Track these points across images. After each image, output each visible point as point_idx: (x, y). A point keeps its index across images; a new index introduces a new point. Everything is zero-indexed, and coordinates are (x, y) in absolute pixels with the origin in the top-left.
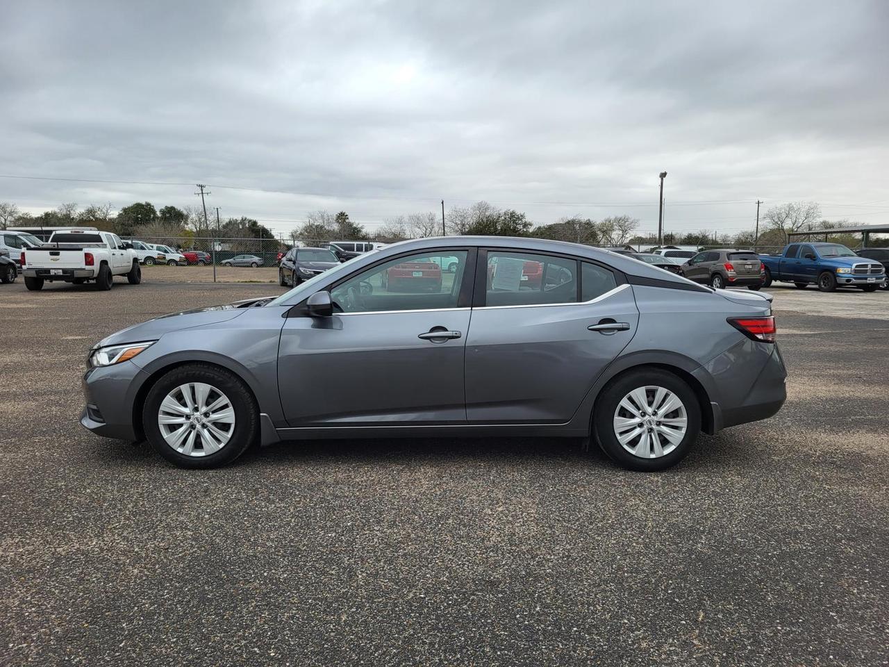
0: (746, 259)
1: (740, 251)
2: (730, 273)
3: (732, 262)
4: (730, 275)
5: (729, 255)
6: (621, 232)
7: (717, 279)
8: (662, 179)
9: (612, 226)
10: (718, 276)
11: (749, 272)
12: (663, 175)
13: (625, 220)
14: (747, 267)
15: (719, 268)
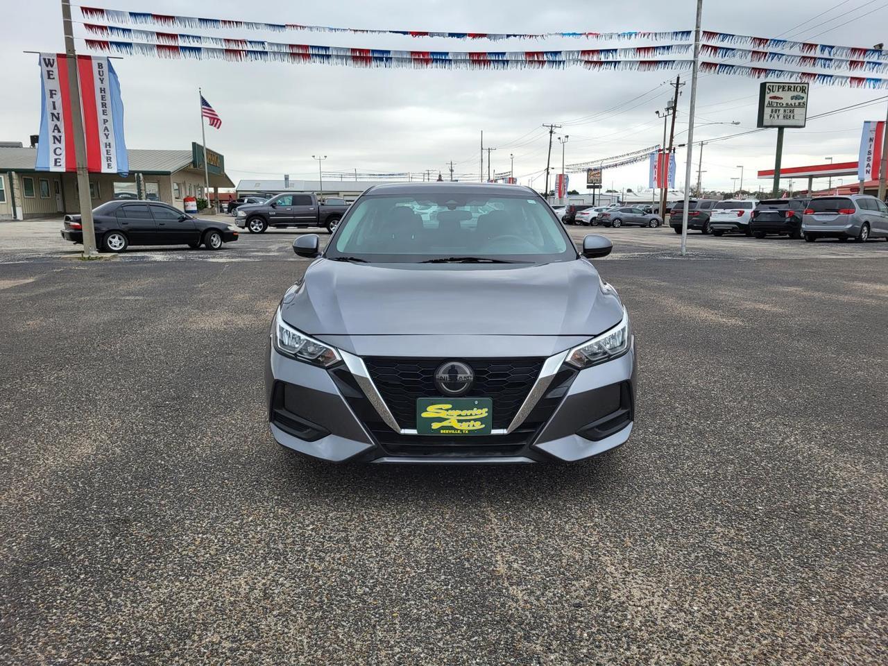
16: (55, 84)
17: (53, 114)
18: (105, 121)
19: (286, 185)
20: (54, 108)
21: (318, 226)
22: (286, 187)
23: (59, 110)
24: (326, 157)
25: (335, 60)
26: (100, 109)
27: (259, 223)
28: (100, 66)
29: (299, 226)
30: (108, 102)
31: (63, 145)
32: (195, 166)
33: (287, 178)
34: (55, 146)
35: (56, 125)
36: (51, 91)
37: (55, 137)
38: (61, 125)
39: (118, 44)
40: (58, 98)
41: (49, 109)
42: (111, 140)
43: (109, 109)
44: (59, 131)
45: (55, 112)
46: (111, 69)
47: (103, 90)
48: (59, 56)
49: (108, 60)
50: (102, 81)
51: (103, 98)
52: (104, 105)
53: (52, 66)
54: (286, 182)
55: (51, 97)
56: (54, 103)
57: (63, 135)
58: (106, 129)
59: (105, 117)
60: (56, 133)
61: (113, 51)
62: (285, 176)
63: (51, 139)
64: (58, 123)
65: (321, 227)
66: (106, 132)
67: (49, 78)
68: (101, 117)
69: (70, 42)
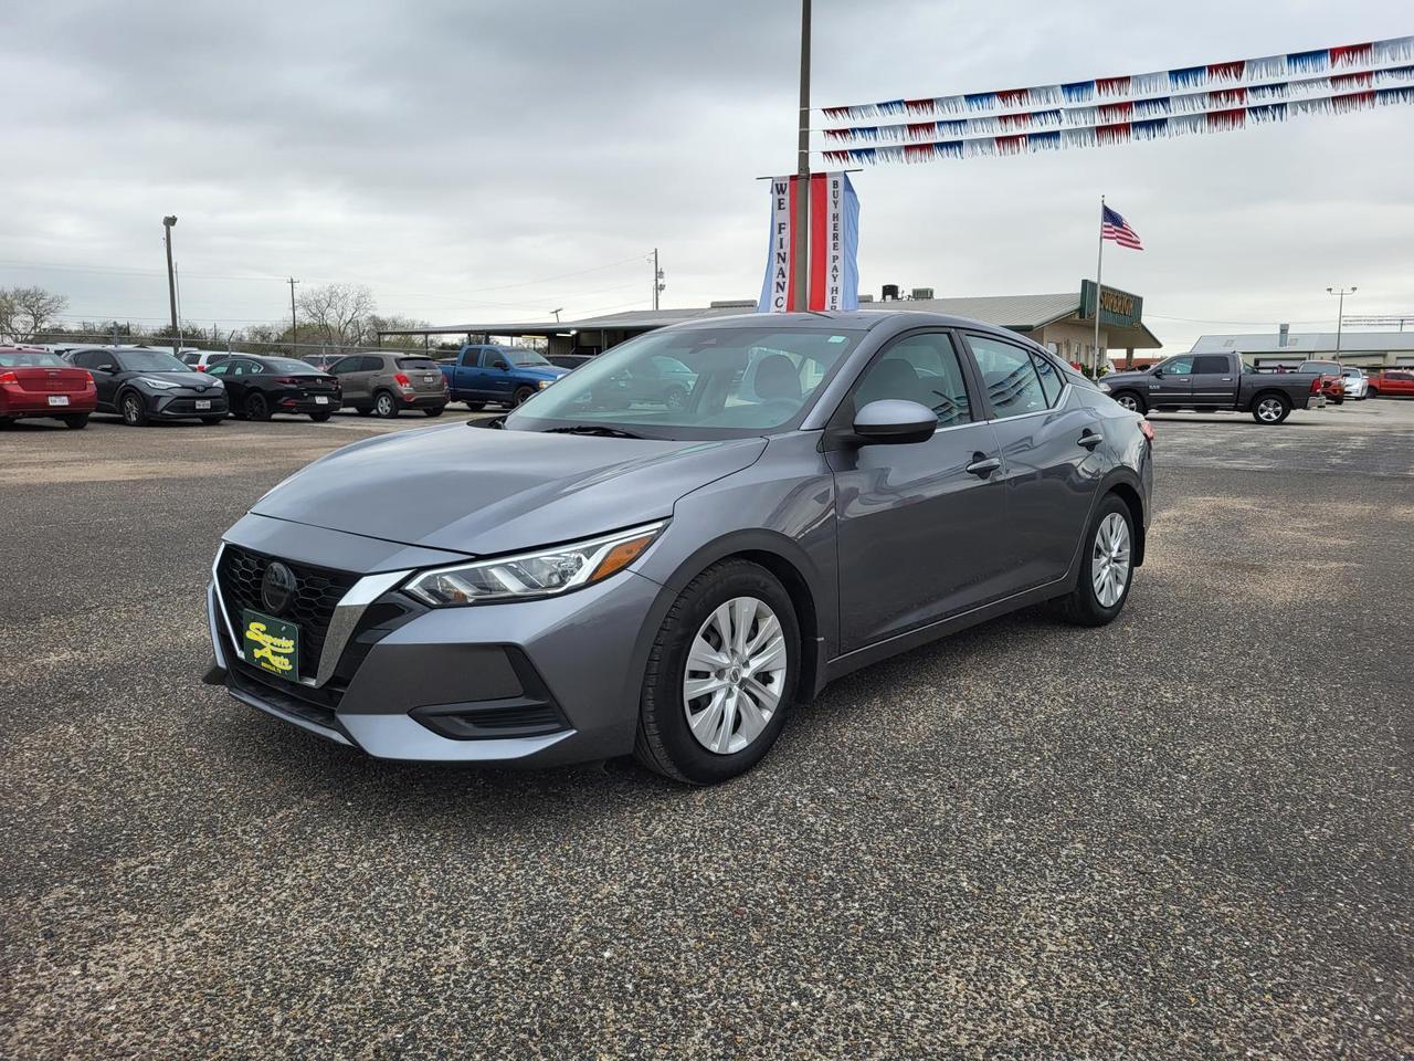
0: (424, 368)
1: (412, 355)
2: (405, 389)
3: (406, 372)
4: (405, 393)
5: (399, 361)
6: (30, 319)
7: (383, 399)
8: (168, 229)
9: (12, 307)
10: (384, 393)
11: (428, 388)
12: (170, 222)
13: (39, 296)
14: (427, 380)
15: (384, 383)
16: (785, 216)
17: (779, 254)
18: (835, 258)
19: (1281, 341)
20: (781, 247)
21: (1236, 409)
22: (1281, 346)
23: (787, 249)
24: (1354, 289)
25: (1174, 128)
26: (830, 242)
27: (1131, 402)
28: (836, 184)
29: (1199, 409)
30: (841, 233)
31: (785, 294)
32: (1082, 316)
33: (1284, 330)
34: (778, 295)
35: (781, 269)
36: (780, 225)
37: (778, 284)
38: (787, 267)
39: (858, 153)
40: (786, 234)
41: (776, 249)
42: (840, 283)
43: (840, 241)
44: (784, 276)
45: (782, 251)
46: (848, 186)
47: (835, 217)
48: (793, 178)
49: (846, 176)
50: (835, 203)
51: (835, 226)
52: (835, 237)
53: (783, 193)
54: (1281, 338)
55: (780, 232)
56: (781, 239)
57: (787, 280)
58: (835, 268)
59: (835, 253)
60: (781, 280)
61: (854, 163)
62: (1282, 325)
63: (775, 286)
64: (783, 266)
65: (1242, 411)
66: (835, 273)
67: (780, 208)
68: (831, 253)
69: (804, 159)
